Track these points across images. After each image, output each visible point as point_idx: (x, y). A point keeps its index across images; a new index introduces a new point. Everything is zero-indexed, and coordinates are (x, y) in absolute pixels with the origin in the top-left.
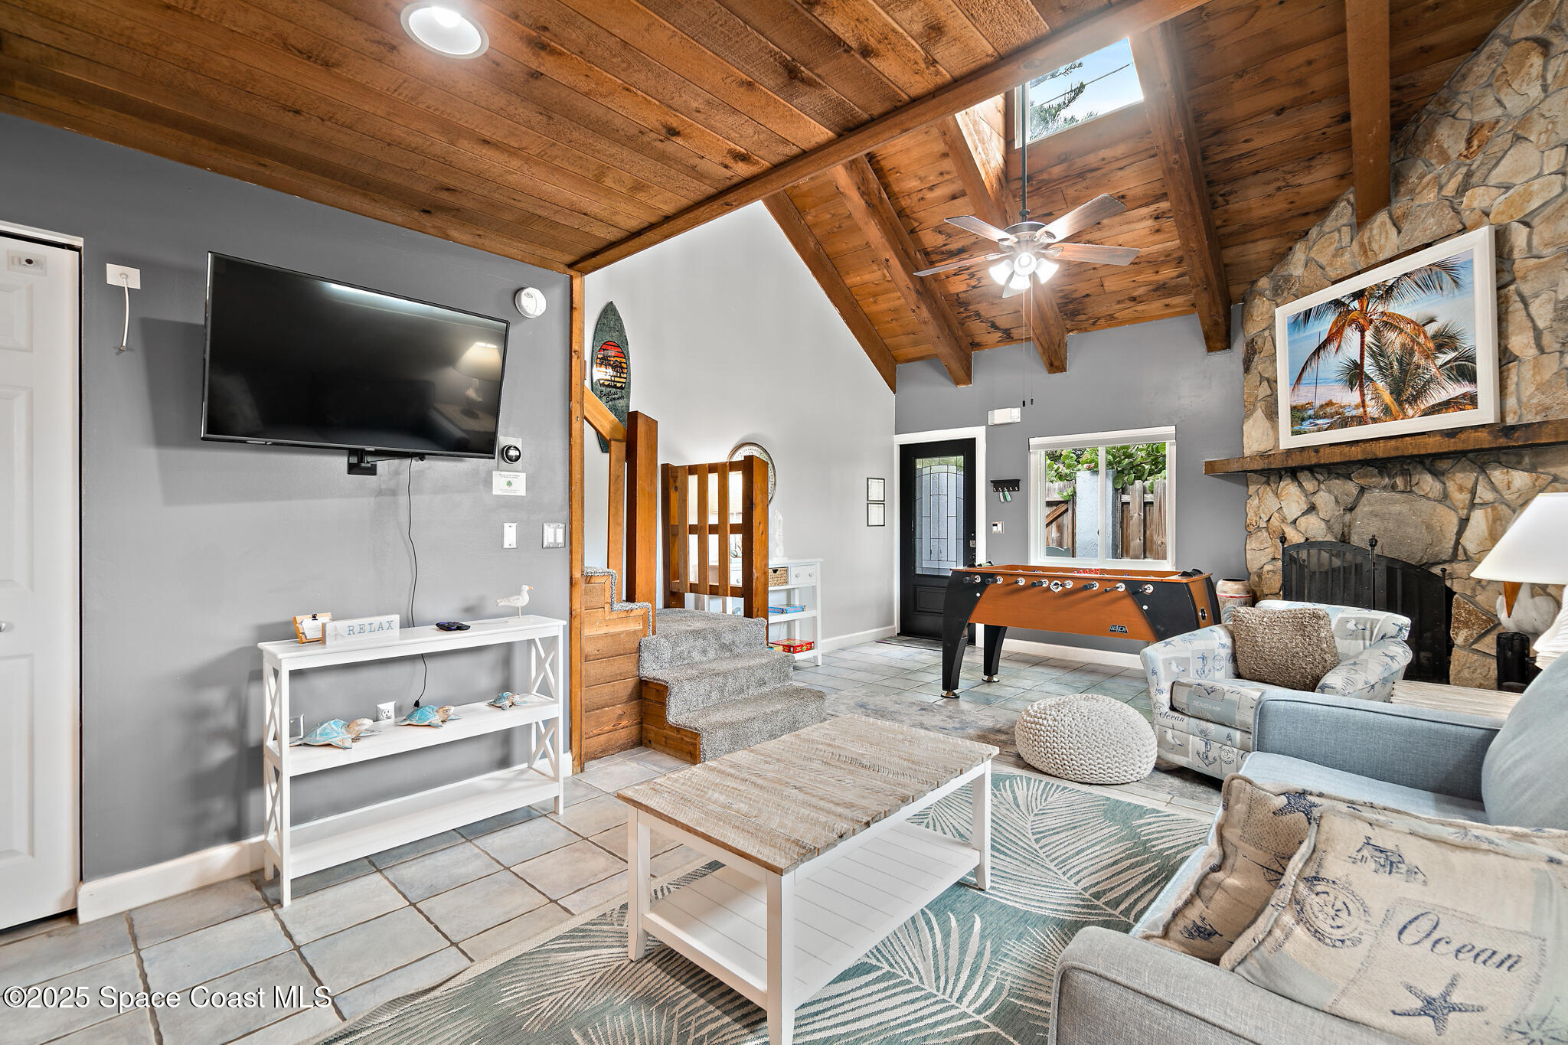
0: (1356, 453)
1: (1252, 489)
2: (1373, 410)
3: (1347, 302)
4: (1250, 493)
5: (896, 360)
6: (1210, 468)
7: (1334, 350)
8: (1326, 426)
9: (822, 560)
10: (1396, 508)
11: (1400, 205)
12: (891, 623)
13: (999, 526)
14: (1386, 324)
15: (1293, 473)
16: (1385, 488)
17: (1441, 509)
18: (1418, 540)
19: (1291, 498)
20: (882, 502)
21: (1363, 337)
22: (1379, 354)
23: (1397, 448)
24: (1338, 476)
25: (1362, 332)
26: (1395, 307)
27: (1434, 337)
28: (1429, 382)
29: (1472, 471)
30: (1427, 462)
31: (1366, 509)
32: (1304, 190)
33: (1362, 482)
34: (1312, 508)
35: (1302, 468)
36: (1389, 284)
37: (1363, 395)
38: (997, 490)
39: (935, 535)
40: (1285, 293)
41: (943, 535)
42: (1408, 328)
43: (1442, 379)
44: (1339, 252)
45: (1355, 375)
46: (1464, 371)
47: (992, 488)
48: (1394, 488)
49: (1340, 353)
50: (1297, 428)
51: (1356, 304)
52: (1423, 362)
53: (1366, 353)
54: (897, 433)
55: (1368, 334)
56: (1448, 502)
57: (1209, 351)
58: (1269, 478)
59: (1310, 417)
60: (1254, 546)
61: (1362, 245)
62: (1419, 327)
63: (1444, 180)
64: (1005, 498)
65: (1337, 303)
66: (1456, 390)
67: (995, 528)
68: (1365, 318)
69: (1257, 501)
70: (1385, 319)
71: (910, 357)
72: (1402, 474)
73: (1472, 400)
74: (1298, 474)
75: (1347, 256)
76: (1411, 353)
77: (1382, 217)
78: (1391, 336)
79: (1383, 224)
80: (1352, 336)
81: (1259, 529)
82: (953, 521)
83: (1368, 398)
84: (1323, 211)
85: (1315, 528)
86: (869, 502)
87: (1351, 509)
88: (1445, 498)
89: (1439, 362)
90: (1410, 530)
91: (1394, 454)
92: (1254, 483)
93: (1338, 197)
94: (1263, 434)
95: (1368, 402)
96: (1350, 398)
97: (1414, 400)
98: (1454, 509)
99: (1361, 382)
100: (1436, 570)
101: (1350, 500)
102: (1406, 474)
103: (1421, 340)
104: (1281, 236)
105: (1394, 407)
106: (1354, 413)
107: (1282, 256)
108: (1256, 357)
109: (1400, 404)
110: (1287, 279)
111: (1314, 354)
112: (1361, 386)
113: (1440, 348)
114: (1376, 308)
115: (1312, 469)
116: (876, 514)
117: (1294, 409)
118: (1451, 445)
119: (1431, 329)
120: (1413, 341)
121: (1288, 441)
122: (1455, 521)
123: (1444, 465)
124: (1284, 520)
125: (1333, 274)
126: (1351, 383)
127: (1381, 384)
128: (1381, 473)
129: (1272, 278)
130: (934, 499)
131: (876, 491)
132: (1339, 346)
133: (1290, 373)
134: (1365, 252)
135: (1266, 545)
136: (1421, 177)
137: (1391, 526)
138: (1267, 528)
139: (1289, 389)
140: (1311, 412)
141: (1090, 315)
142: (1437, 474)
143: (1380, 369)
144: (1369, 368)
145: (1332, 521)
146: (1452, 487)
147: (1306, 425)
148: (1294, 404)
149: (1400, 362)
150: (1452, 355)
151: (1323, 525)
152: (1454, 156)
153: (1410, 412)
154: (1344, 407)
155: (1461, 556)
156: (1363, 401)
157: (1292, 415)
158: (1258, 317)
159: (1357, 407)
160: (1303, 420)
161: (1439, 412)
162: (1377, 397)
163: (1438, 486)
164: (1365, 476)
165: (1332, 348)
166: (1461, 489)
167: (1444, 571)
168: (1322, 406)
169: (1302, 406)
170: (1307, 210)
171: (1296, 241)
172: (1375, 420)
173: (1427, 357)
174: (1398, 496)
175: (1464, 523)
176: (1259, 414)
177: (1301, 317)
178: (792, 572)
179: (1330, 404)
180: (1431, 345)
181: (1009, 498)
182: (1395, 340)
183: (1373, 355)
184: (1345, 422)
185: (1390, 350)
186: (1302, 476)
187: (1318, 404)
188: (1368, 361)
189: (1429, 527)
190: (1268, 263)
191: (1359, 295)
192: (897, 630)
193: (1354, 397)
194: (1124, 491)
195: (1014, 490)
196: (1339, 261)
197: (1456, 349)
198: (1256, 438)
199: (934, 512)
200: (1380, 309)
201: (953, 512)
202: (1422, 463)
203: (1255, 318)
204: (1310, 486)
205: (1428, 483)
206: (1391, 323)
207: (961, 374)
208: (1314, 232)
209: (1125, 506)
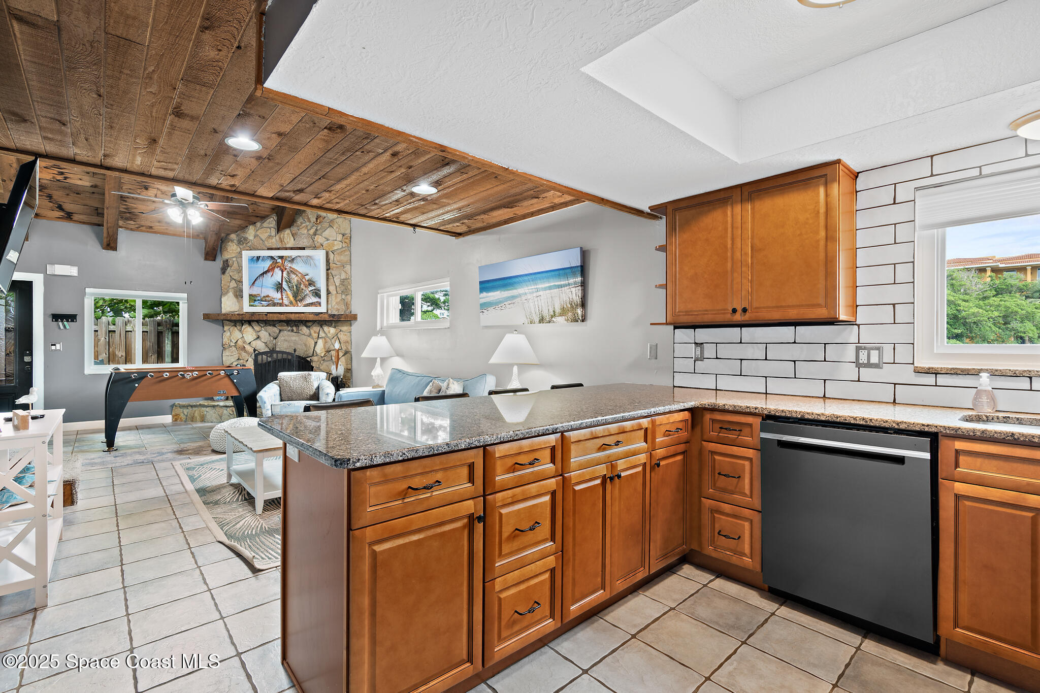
0: (283, 317)
1: (226, 328)
2: (286, 301)
3: (276, 259)
4: (225, 330)
6: (207, 317)
7: (270, 276)
8: (266, 305)
10: (294, 338)
11: (294, 229)
13: (58, 346)
14: (291, 271)
15: (249, 322)
16: (289, 331)
17: (309, 339)
18: (302, 349)
19: (249, 333)
21: (282, 274)
22: (289, 282)
23: (298, 317)
24: (270, 325)
25: (282, 272)
26: (294, 266)
27: (308, 281)
28: (306, 295)
29: (318, 326)
30: (304, 322)
31: (282, 338)
32: (260, 208)
33: (280, 328)
34: (258, 337)
35: (253, 321)
36: (293, 257)
37: (282, 295)
38: (56, 320)
40: (244, 245)
42: (300, 275)
43: (311, 295)
44: (270, 237)
45: (279, 287)
46: (317, 294)
47: (50, 319)
48: (292, 331)
49: (273, 276)
50: (252, 304)
51: (279, 260)
52: (304, 288)
53: (284, 280)
55: (285, 273)
56: (311, 336)
57: (205, 260)
58: (236, 323)
59: (258, 300)
60: (227, 354)
61: (280, 238)
62: (304, 276)
63: (309, 228)
65: (272, 258)
66: (315, 300)
67: (53, 348)
68: (284, 267)
69: (229, 333)
70: (291, 269)
72: (296, 326)
73: (320, 304)
74: (251, 323)
75: (274, 240)
76: (300, 284)
77: (288, 231)
78: (293, 276)
79: (288, 234)
80: (278, 273)
81: (230, 346)
83: (284, 297)
84: (263, 218)
85: (261, 346)
87: (275, 338)
88: (310, 335)
89: (310, 290)
90: (299, 346)
91: (297, 319)
92: (227, 325)
93: (270, 215)
94: (233, 303)
95: (284, 298)
96: (277, 296)
97: (301, 300)
98: (313, 339)
99: (281, 290)
100: (309, 359)
101: (275, 335)
102: (297, 326)
103: (304, 280)
104: (246, 221)
105: (294, 302)
106: (278, 301)
107: (243, 228)
108: (229, 268)
109: (296, 301)
110: (246, 239)
111: (261, 275)
112: (281, 292)
113: (310, 285)
114: (288, 265)
115: (258, 321)
117: (250, 295)
118: (316, 318)
119: (307, 278)
120: (301, 280)
121: (247, 309)
122: (314, 343)
123: (309, 324)
124: (244, 342)
125: (269, 245)
126: (277, 290)
127: (289, 293)
128: (287, 325)
129: (237, 236)
132: (272, 275)
133: (249, 280)
134: (281, 241)
135: (235, 353)
136: (302, 223)
137: (292, 345)
138: (235, 346)
139: (248, 287)
140: (259, 298)
141: (138, 223)
142: (307, 327)
143: (289, 287)
144: (285, 285)
145: (268, 343)
146: (312, 332)
147: (256, 303)
148: (251, 294)
149: (296, 286)
150: (314, 288)
151: (263, 344)
152: (312, 222)
153: (299, 305)
154: (274, 298)
155: (315, 355)
156: (282, 298)
157: (250, 298)
158: (230, 250)
159: (279, 299)
160: (255, 301)
161: (309, 306)
162: (288, 297)
163: (308, 331)
164: (282, 326)
165: (269, 274)
166: (315, 332)
167: (311, 359)
168: (264, 297)
169: (255, 295)
170: (258, 215)
171: (250, 224)
172: (286, 306)
173: (306, 287)
174: (294, 334)
175: (316, 343)
176: (231, 294)
177: (255, 258)
179: (268, 296)
180: (307, 283)
181: (67, 327)
182: (295, 279)
183: (286, 281)
184: (274, 305)
185: (293, 281)
186: (253, 324)
187: (262, 296)
188: (284, 283)
189: (306, 345)
190: (237, 229)
191: (281, 257)
193: (278, 295)
195: (72, 321)
196: (270, 241)
197: (315, 286)
198: (229, 305)
200: (289, 265)
202: (302, 322)
203: (228, 250)
204: (257, 328)
205: (304, 329)
206: (293, 271)
208: (258, 224)
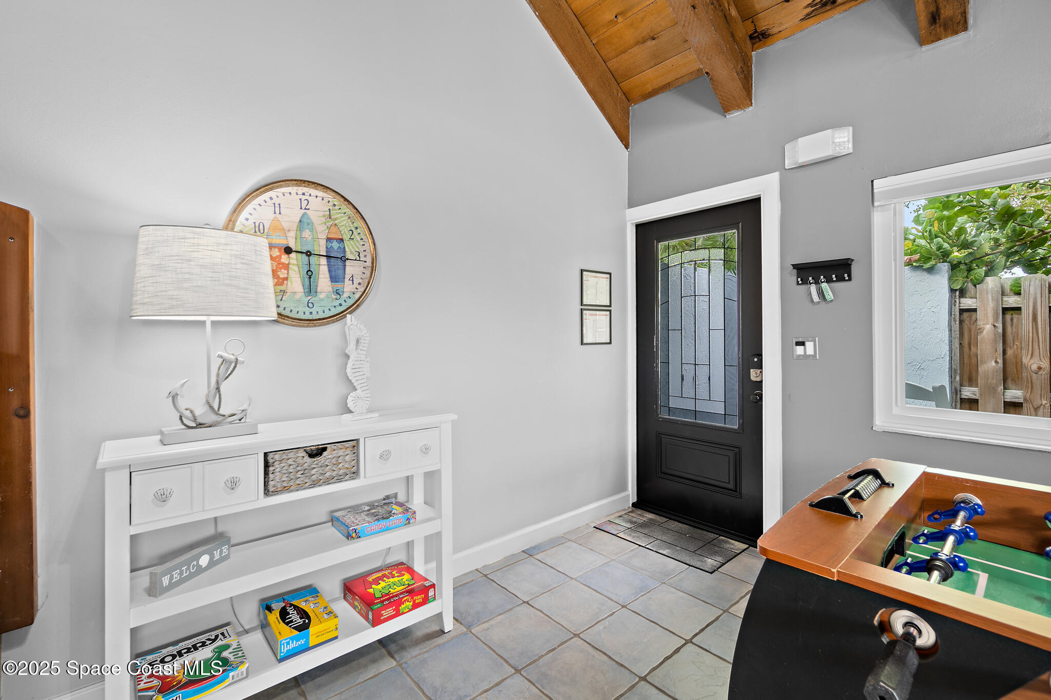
5: (629, 98)
9: (455, 417)
12: (623, 487)
13: (810, 346)
20: (607, 308)
38: (805, 282)
39: (688, 357)
41: (702, 358)
47: (793, 278)
54: (632, 204)
64: (821, 294)
67: (800, 350)
71: (650, 88)
82: (718, 338)
86: (584, 307)
116: (596, 327)
130: (687, 303)
131: (597, 290)
178: (369, 452)
181: (829, 295)
192: (633, 498)
194: (963, 293)
195: (840, 279)
199: (688, 322)
201: (718, 321)
207: (734, 85)
209: (966, 315)
